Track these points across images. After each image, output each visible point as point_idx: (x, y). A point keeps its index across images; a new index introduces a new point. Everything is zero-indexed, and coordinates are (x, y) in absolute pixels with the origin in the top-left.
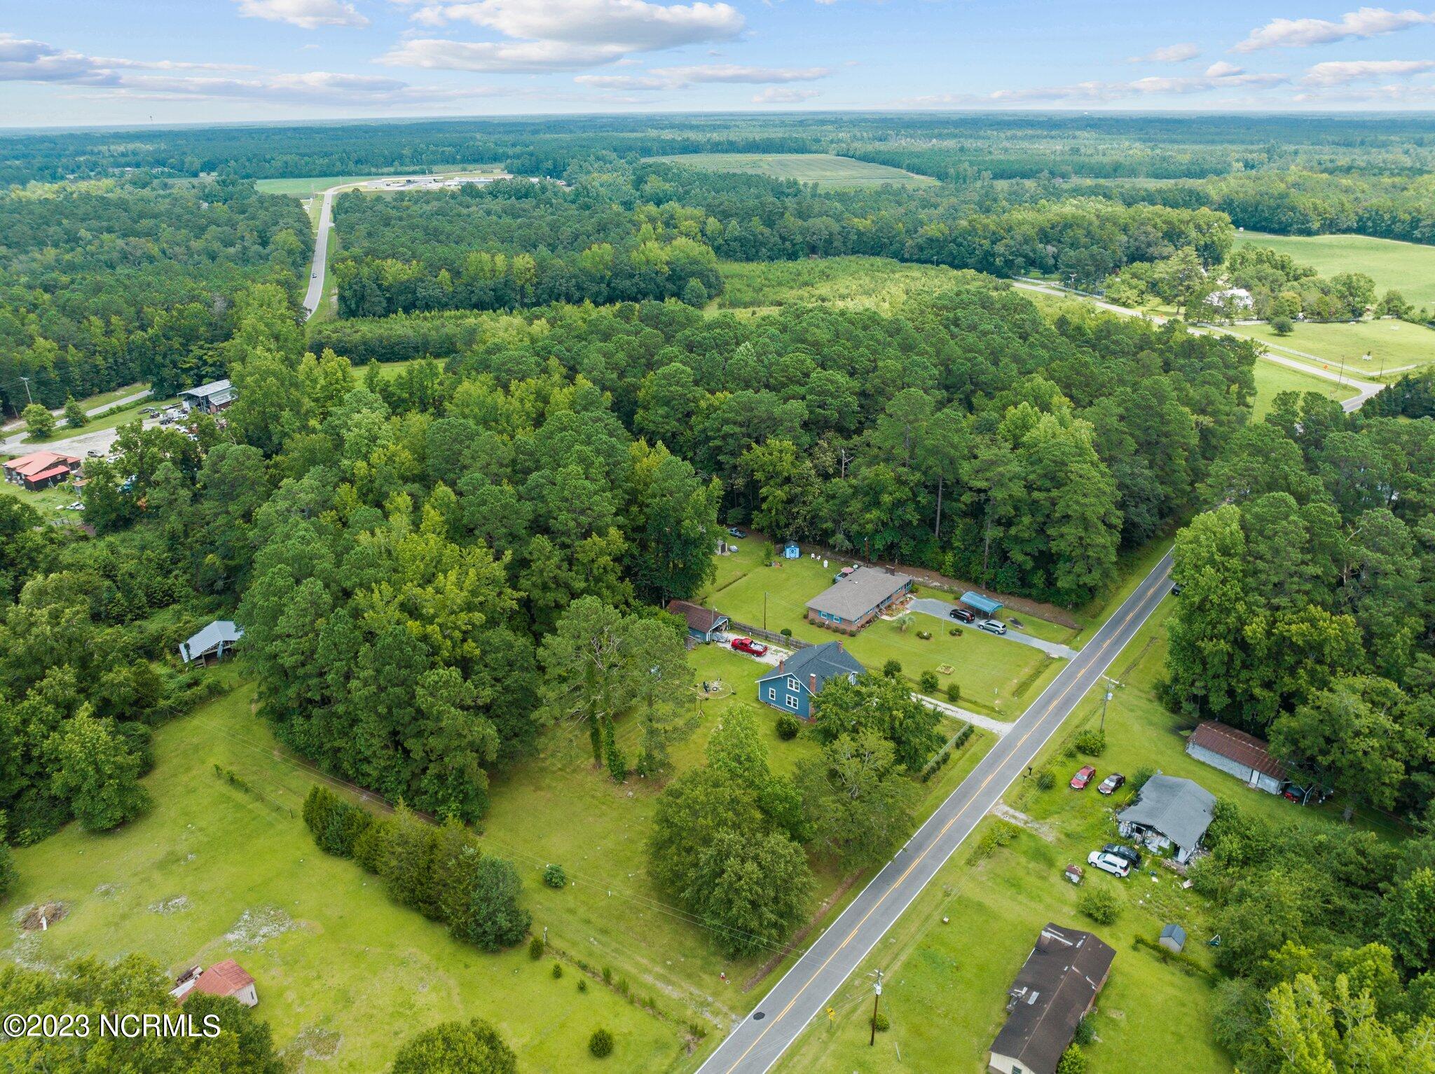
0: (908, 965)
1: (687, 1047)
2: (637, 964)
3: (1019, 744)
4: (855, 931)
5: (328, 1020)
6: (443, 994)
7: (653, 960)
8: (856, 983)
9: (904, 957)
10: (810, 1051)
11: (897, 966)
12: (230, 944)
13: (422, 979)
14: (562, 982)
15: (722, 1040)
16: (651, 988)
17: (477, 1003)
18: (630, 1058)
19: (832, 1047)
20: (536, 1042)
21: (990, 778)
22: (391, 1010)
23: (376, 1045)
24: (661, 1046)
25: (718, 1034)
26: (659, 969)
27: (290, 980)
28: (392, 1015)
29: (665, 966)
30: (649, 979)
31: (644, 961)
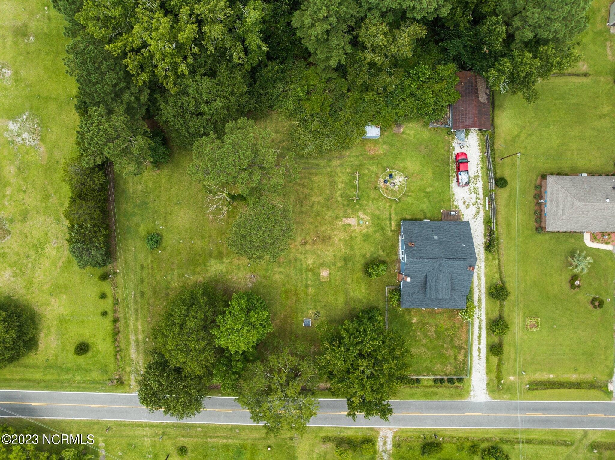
0: (226, 447)
1: (111, 380)
2: (136, 327)
3: (467, 414)
4: (230, 411)
5: (11, 221)
6: (58, 255)
7: (144, 331)
8: (199, 429)
9: (230, 441)
10: (148, 431)
11: (223, 441)
12: (7, 130)
13: (58, 238)
14: (102, 302)
15: (126, 392)
16: (128, 343)
17: (65, 275)
18: (89, 362)
19: (156, 439)
20: (67, 318)
21: (417, 414)
22: (35, 242)
23: (17, 254)
24: (105, 370)
25: (127, 389)
26: (140, 338)
27: (15, 181)
28: (33, 245)
29: (144, 340)
30: (132, 337)
31: (140, 328)
